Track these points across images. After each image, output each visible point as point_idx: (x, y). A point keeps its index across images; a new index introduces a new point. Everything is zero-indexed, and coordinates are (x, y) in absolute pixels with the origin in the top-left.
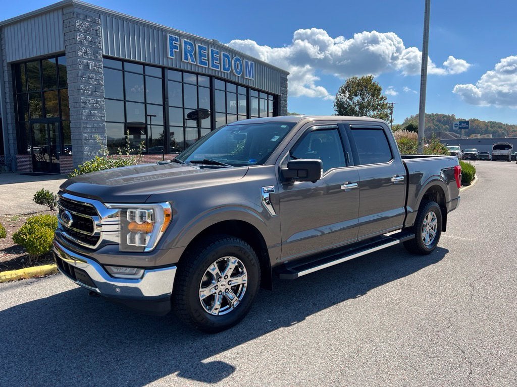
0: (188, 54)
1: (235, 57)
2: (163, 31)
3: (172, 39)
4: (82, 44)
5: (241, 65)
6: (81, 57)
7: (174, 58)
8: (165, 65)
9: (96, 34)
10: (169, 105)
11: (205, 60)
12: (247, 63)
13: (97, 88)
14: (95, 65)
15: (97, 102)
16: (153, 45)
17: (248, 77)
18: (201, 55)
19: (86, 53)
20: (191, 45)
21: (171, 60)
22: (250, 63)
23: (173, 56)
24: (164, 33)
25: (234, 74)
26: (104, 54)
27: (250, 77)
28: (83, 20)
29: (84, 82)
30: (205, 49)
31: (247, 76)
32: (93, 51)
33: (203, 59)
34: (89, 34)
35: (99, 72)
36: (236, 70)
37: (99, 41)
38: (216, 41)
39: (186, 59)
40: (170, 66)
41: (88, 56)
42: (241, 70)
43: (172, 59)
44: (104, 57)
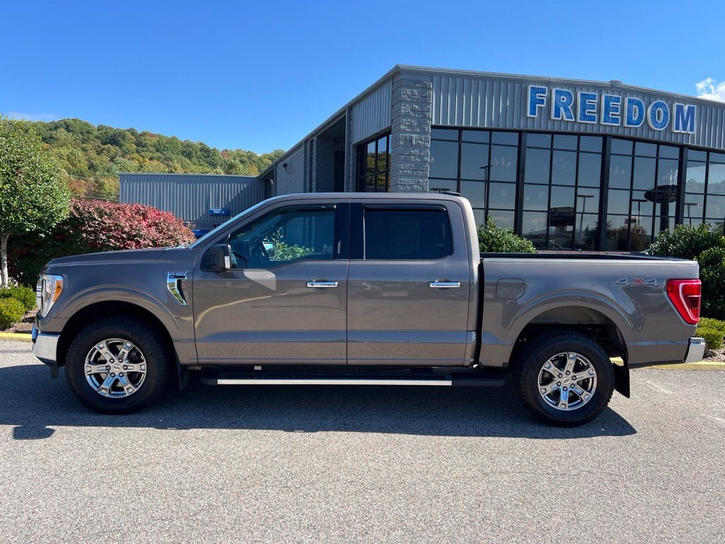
0: (562, 108)
1: (654, 102)
2: (521, 82)
3: (535, 91)
4: (407, 116)
5: (665, 113)
6: (404, 131)
7: (536, 116)
8: (522, 127)
9: (425, 101)
10: (525, 182)
11: (593, 113)
12: (680, 109)
13: (419, 166)
14: (421, 139)
15: (418, 183)
16: (505, 102)
17: (681, 131)
18: (584, 107)
19: (411, 126)
20: (568, 94)
21: (532, 119)
22: (686, 108)
23: (535, 114)
24: (523, 85)
25: (650, 128)
26: (433, 123)
27: (685, 129)
28: (411, 87)
29: (406, 161)
30: (593, 97)
31: (677, 128)
32: (419, 122)
33: (588, 112)
34: (416, 103)
35: (424, 147)
36: (655, 122)
37: (429, 109)
38: (617, 82)
39: (557, 114)
40: (529, 128)
41: (413, 129)
42: (665, 120)
43: (534, 118)
44: (433, 127)
